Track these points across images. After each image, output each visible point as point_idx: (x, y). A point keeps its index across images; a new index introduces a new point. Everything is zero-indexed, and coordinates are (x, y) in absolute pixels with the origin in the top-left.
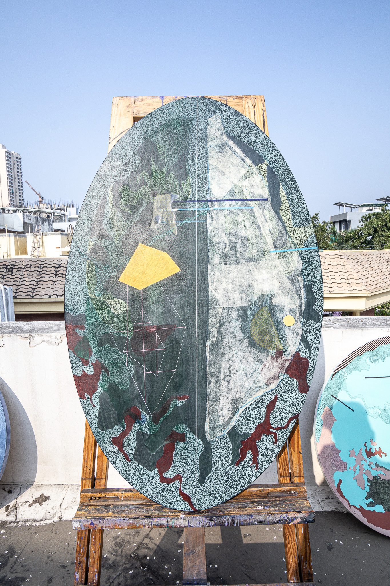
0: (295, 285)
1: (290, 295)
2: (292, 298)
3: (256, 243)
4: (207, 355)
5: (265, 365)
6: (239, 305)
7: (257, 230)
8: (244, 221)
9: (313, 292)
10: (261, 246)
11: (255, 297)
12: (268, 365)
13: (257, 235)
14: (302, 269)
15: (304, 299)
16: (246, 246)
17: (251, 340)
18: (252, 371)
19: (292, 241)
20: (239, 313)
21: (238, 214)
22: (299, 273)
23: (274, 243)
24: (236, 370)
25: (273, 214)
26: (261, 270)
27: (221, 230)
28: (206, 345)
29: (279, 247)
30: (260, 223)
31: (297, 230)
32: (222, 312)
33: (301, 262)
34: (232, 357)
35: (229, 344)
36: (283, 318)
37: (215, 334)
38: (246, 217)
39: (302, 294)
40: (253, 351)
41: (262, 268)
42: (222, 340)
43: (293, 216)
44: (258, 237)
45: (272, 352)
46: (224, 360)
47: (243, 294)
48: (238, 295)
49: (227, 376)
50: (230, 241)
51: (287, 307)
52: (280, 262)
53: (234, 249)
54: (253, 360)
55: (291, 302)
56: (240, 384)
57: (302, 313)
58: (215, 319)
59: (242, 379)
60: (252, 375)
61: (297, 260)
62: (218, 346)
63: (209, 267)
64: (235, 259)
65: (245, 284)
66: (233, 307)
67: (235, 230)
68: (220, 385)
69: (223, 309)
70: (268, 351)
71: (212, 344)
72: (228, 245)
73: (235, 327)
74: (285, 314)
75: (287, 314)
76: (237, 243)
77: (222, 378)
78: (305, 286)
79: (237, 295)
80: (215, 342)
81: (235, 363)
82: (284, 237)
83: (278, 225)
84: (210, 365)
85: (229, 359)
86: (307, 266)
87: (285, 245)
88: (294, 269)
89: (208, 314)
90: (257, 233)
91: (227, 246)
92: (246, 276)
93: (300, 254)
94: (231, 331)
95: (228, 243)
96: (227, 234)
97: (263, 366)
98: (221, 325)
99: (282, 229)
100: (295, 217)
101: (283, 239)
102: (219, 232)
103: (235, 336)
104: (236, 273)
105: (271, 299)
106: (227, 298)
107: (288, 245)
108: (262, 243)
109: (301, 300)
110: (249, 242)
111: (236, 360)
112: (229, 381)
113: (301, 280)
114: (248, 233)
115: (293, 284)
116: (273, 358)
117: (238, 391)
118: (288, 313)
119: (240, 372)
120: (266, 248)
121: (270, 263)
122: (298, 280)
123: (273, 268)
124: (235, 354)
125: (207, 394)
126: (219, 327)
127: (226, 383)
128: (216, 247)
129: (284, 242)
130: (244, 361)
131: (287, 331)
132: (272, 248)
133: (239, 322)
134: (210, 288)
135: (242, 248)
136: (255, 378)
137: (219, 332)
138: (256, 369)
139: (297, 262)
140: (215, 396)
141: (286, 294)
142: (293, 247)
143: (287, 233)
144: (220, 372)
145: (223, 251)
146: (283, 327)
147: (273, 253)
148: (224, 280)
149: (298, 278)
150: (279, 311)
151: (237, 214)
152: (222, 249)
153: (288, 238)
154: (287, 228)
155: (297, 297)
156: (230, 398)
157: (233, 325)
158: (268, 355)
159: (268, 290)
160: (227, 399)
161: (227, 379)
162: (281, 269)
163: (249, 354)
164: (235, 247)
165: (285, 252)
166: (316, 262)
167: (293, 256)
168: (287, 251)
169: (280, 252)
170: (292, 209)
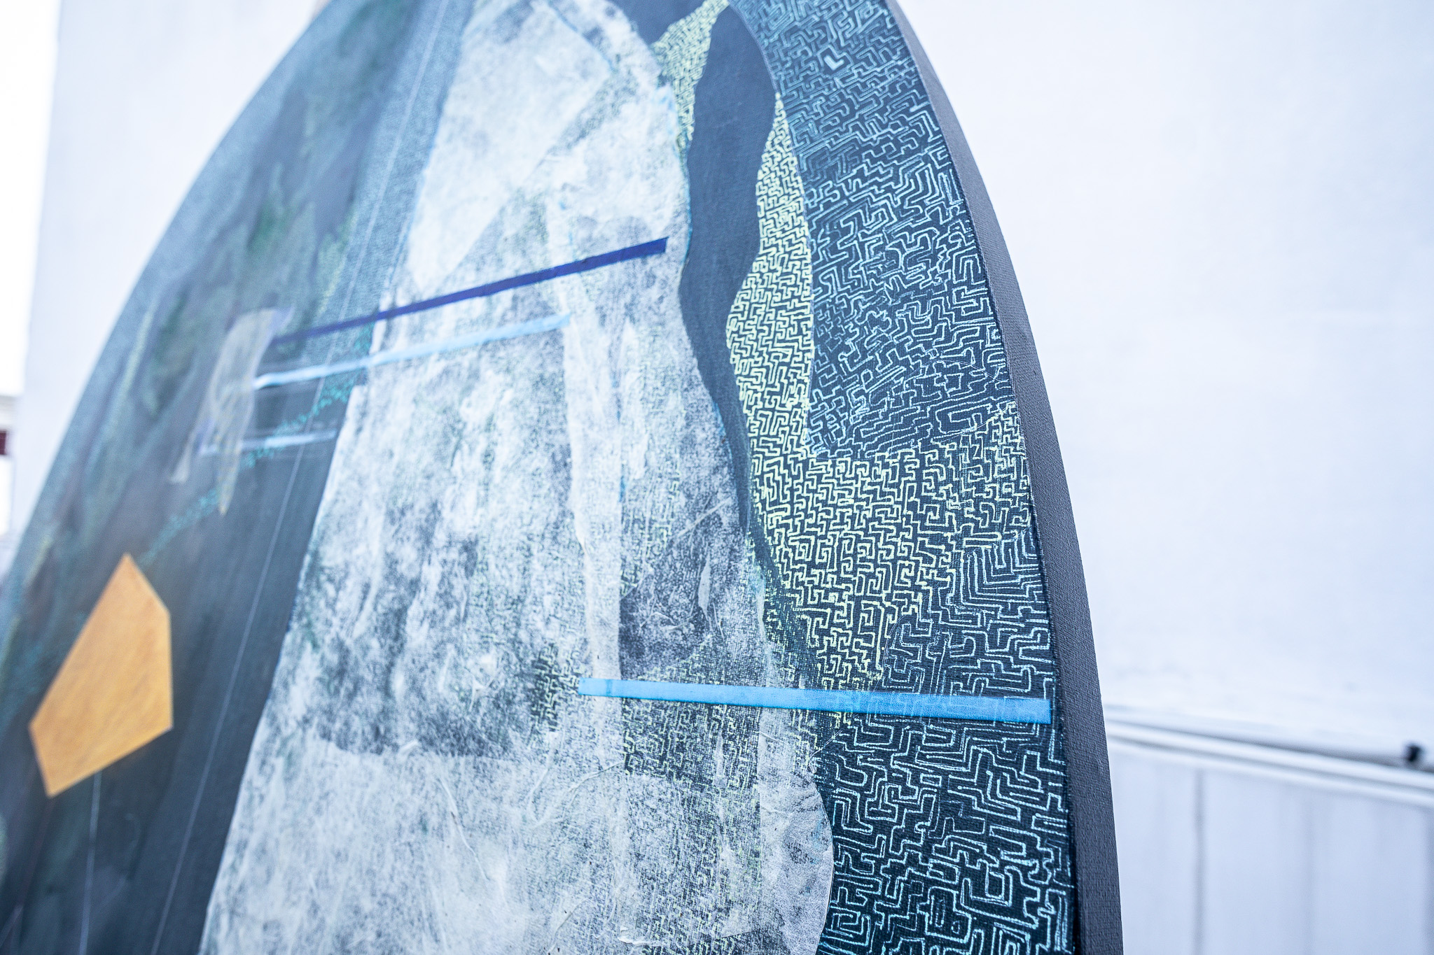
3: (515, 591)
7: (544, 491)
8: (490, 424)
10: (540, 625)
13: (537, 527)
16: (452, 613)
19: (779, 602)
23: (627, 609)
29: (658, 647)
30: (574, 431)
43: (829, 345)
44: (535, 548)
50: (392, 567)
52: (637, 802)
53: (394, 624)
61: (782, 825)
64: (378, 703)
67: (436, 492)
72: (373, 595)
76: (416, 586)
82: (717, 550)
83: (688, 443)
86: (881, 936)
87: (708, 637)
88: (735, 923)
90: (542, 512)
92: (386, 871)
93: (835, 755)
95: (377, 582)
96: (392, 514)
99: (716, 480)
100: (843, 357)
101: (705, 577)
107: (736, 644)
108: (548, 601)
110: (477, 582)
114: (495, 510)
120: (567, 645)
121: (560, 795)
129: (703, 602)
132: (602, 665)
135: (432, 624)
139: (779, 856)
142: (771, 669)
143: (746, 519)
147: (600, 704)
151: (473, 379)
153: (748, 569)
154: (757, 466)
164: (401, 615)
165: (692, 711)
166: (1016, 911)
167: (763, 764)
168: (709, 706)
169: (659, 704)
170: (835, 288)
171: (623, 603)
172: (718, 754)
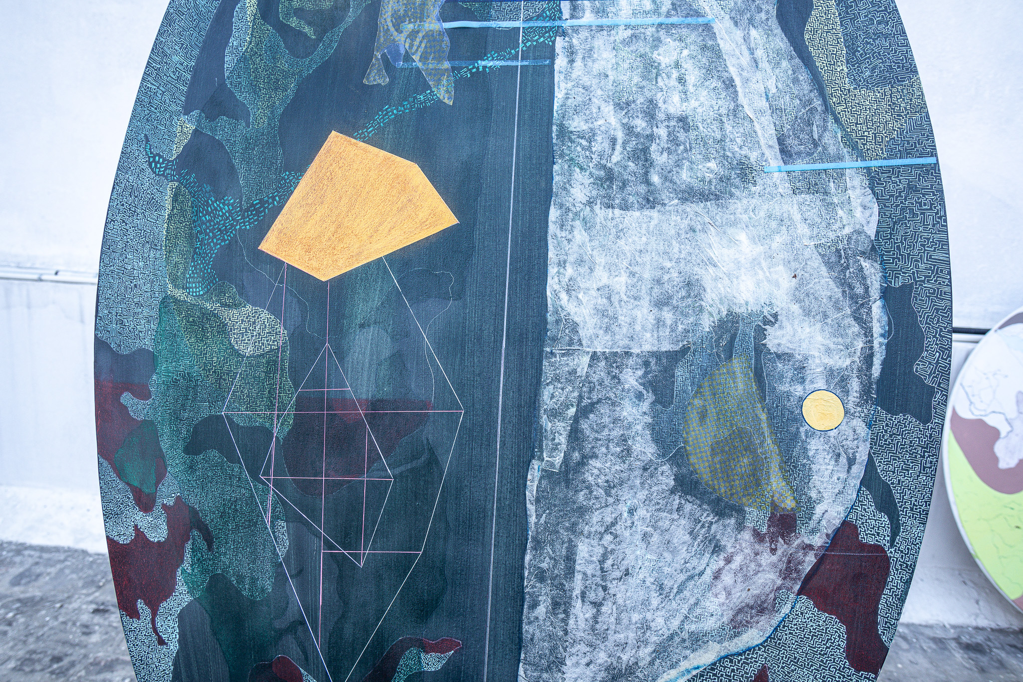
0: (851, 287)
1: (829, 321)
2: (839, 330)
3: (719, 137)
4: (531, 508)
5: (728, 561)
6: (647, 348)
7: (722, 96)
8: (677, 65)
9: (913, 314)
10: (736, 148)
11: (707, 324)
12: (738, 560)
13: (723, 111)
14: (878, 232)
15: (882, 335)
16: (682, 148)
17: (684, 470)
18: (682, 577)
19: (847, 135)
20: (646, 373)
21: (659, 40)
22: (865, 246)
23: (781, 141)
24: (627, 570)
25: (780, 42)
26: (730, 231)
27: (599, 92)
28: (529, 477)
29: (799, 154)
30: (733, 71)
31: (867, 98)
32: (590, 366)
33: (876, 208)
34: (613, 524)
35: (607, 478)
36: (801, 399)
37: (562, 439)
38: (686, 52)
39: (875, 321)
40: (688, 507)
41: (734, 224)
42: (582, 463)
43: (852, 49)
44: (725, 120)
45: (756, 516)
46: (586, 532)
47: (665, 308)
48: (645, 311)
49: (594, 587)
50: (629, 130)
51: (817, 361)
52: (801, 204)
53: (642, 155)
54: (687, 538)
55: (832, 346)
56: (636, 617)
57: (870, 387)
58: (563, 389)
59: (646, 603)
60: (680, 591)
61: (859, 201)
62: (568, 482)
63: (554, 214)
64: (642, 189)
65: (675, 275)
66: (627, 353)
67: (648, 95)
68: (568, 616)
69: (594, 357)
70: (739, 511)
71: (547, 475)
72: (620, 142)
73: (630, 419)
74: (809, 387)
75: (816, 386)
76: (651, 137)
77: (577, 592)
78: (886, 293)
79: (644, 314)
80: (558, 466)
81: (624, 545)
82: (817, 120)
83: (796, 81)
84: (538, 545)
85: (602, 530)
86: (895, 223)
87: (820, 149)
88: (847, 230)
89: (539, 371)
90: (724, 105)
91: (618, 148)
92: (676, 250)
93: (874, 179)
94: (617, 433)
95: (620, 135)
96: (619, 106)
97: (722, 563)
98: (584, 412)
99: (812, 95)
100: (858, 54)
101: (815, 128)
102: (594, 100)
103: (629, 451)
104: (644, 239)
105: (761, 333)
106: (606, 320)
107: (832, 150)
108: (740, 141)
109: (871, 342)
110: (692, 134)
111: (627, 533)
112: (601, 604)
113: (873, 271)
114: (693, 103)
115: (844, 284)
116: (758, 536)
117: (630, 642)
118: (821, 383)
119: (641, 576)
120: (754, 156)
121: (766, 207)
122: (861, 269)
123: (774, 224)
124: (625, 515)
125: (520, 639)
126: (576, 419)
127: (590, 612)
128: (579, 149)
129: (816, 136)
130: (655, 538)
131: (814, 445)
132: (774, 161)
133: (645, 406)
134: (552, 284)
135: (669, 153)
136: (692, 601)
137: (575, 435)
138: (697, 572)
139: (860, 209)
140: (547, 652)
141: (818, 317)
142: (847, 157)
143: (828, 109)
144: (570, 572)
145: (604, 162)
146: (802, 430)
147: (776, 175)
148: (601, 259)
149: (864, 264)
150: (790, 375)
151: (657, 42)
152: (601, 156)
153: (832, 125)
154: (830, 90)
155: (856, 328)
156: (600, 661)
157: (625, 414)
158: (740, 527)
159: (751, 301)
160: (588, 665)
161: (592, 596)
162: (803, 230)
163: (675, 516)
164: (645, 150)
165: (818, 173)
166: (931, 209)
167: (849, 185)
168: (825, 170)
169: (803, 172)
170: (850, 29)
171: (778, 139)
172: (832, 184)
